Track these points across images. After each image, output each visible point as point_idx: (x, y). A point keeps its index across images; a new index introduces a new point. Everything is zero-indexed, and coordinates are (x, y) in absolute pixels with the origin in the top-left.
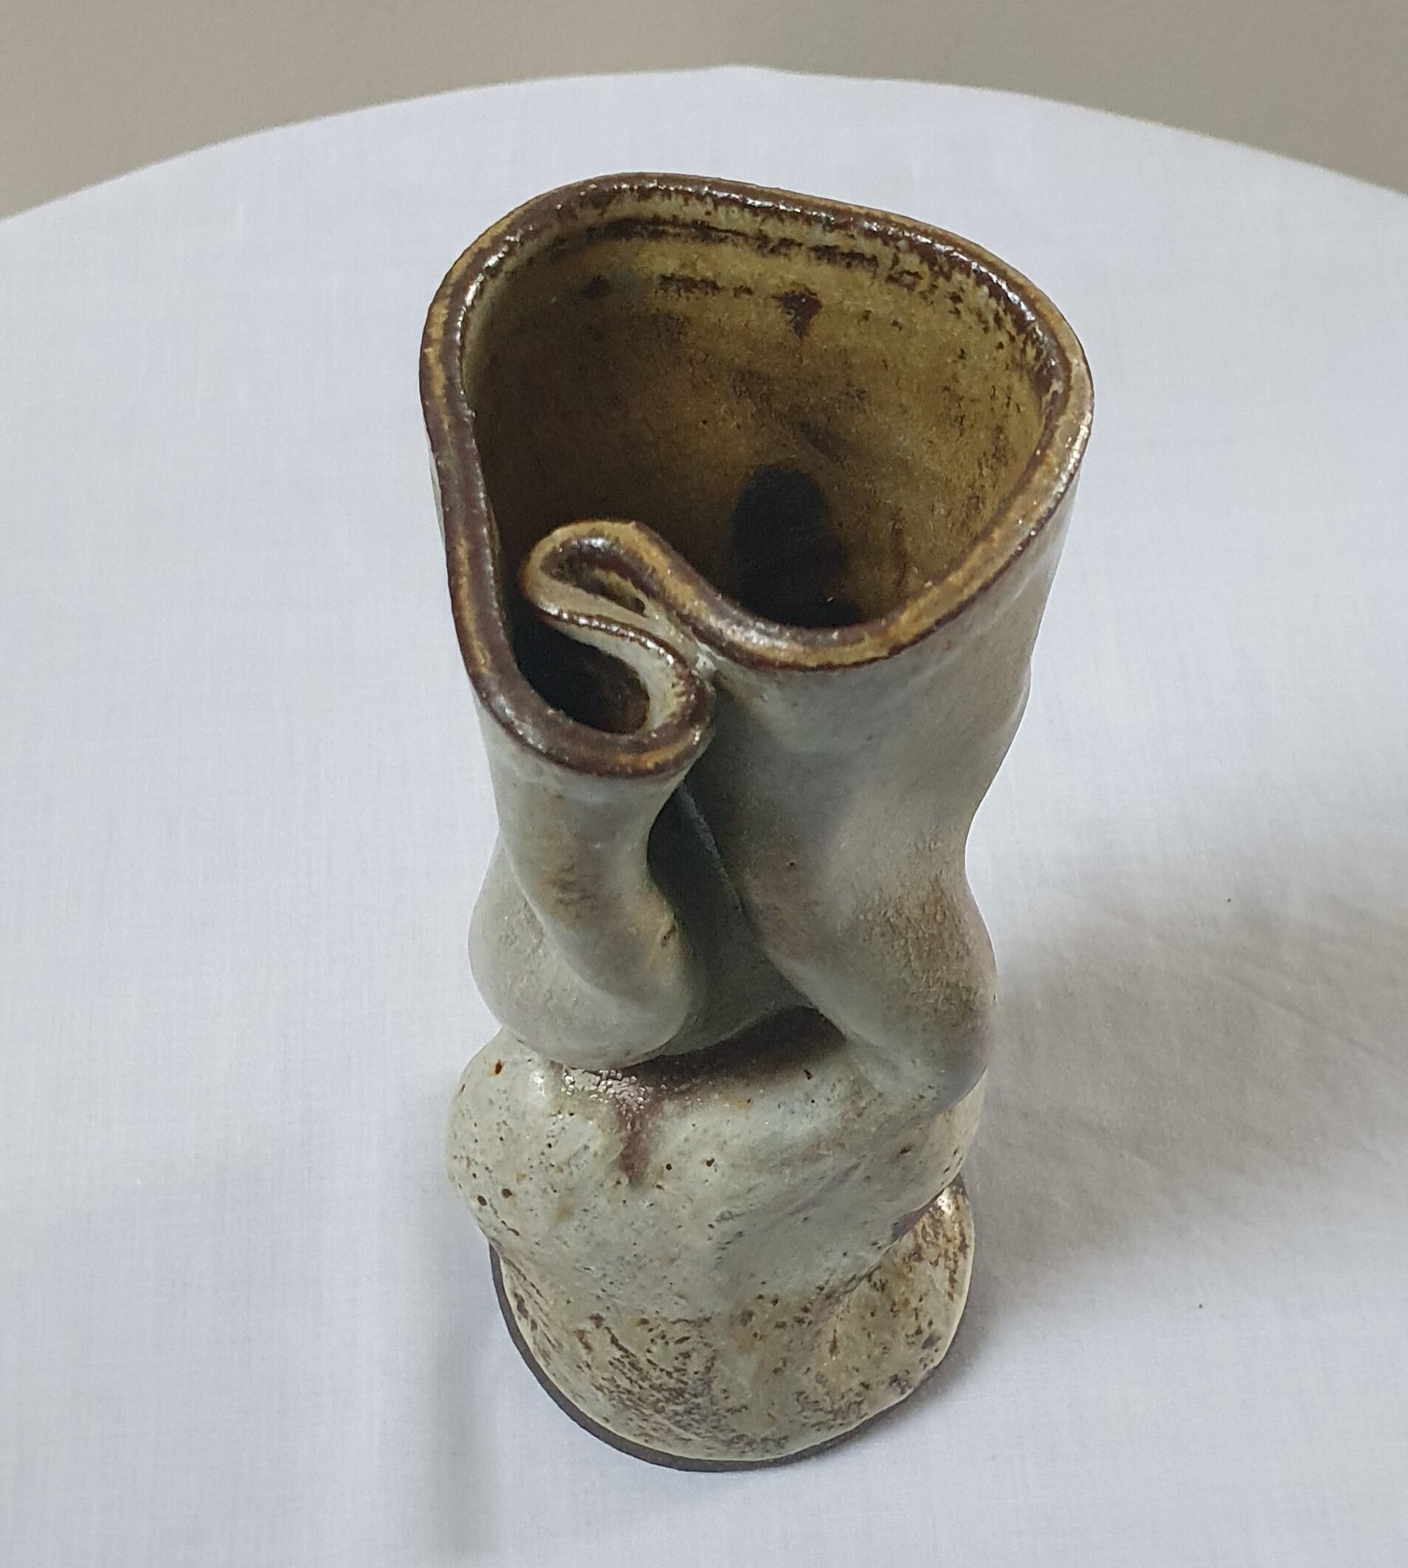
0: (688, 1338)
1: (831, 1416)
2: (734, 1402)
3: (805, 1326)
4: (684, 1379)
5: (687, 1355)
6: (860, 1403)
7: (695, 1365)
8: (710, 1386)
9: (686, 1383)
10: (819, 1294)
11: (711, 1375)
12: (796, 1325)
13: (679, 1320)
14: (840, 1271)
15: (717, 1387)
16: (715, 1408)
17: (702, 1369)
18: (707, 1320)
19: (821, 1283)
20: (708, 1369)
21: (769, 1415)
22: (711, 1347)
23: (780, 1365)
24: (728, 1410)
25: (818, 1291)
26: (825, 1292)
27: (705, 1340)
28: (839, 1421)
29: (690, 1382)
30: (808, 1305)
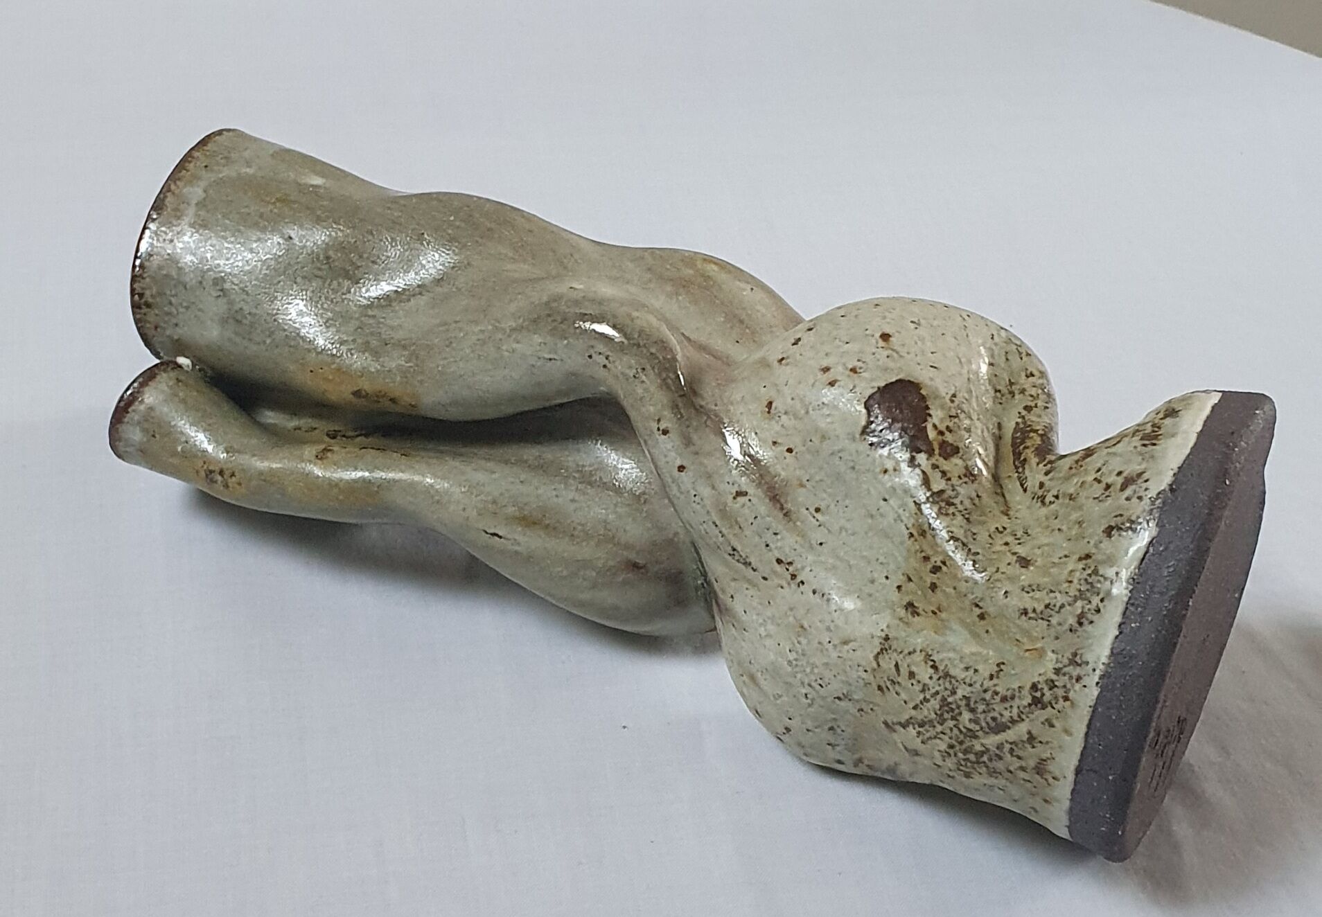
0: (897, 663)
1: (1079, 604)
2: (985, 670)
3: (944, 568)
4: (933, 691)
5: (912, 675)
6: (1096, 572)
7: (924, 673)
8: (950, 676)
9: (937, 693)
10: (916, 540)
11: (941, 668)
12: (938, 574)
13: (876, 657)
14: (901, 511)
15: (957, 672)
16: (978, 686)
17: (931, 671)
18: (887, 638)
19: (906, 532)
20: (934, 667)
21: (1028, 650)
22: (915, 651)
23: (978, 611)
24: (991, 677)
25: (912, 539)
26: (915, 533)
27: (906, 652)
28: (1096, 600)
29: (937, 688)
30: (923, 554)
